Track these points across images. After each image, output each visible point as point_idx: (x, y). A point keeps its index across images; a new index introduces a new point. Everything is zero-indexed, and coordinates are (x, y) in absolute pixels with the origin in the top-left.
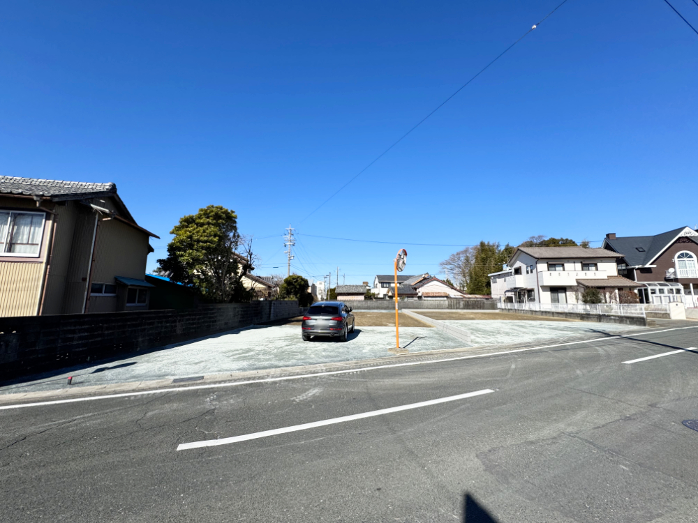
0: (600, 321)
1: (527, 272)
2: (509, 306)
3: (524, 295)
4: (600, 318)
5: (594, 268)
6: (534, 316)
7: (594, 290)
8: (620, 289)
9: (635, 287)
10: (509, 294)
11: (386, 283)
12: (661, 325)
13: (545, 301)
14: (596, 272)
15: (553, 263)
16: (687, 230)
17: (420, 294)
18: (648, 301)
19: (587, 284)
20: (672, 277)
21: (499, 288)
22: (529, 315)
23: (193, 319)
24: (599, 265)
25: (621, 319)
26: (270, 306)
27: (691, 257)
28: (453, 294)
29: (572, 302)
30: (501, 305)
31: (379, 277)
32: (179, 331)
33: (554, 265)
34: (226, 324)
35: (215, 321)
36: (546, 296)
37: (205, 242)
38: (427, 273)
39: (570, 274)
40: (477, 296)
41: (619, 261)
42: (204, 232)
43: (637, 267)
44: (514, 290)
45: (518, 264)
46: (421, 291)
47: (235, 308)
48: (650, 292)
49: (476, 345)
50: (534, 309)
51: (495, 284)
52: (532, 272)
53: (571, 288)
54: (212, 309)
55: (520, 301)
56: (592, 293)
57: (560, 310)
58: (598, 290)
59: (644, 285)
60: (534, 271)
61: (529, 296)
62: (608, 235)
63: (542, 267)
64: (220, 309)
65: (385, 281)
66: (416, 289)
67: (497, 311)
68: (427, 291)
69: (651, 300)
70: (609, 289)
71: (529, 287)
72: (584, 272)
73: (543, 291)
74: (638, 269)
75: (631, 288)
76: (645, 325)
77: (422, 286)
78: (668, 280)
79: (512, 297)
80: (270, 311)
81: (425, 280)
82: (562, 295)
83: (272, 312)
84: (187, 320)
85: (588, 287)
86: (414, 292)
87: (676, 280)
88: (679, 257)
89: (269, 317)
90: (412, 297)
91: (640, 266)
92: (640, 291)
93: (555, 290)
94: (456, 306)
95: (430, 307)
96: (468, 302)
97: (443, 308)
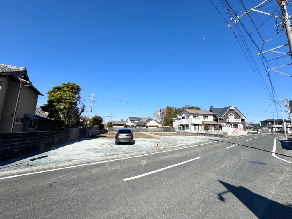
0: (210, 136)
1: (187, 118)
2: (180, 131)
3: (185, 127)
4: (210, 135)
5: (207, 118)
6: (188, 134)
7: (207, 126)
8: (214, 125)
9: (218, 125)
10: (180, 126)
11: (133, 120)
12: (227, 137)
13: (192, 129)
14: (208, 119)
15: (195, 115)
16: (232, 107)
17: (147, 126)
18: (221, 130)
19: (205, 123)
20: (228, 122)
21: (176, 124)
22: (187, 134)
23: (62, 136)
24: (209, 117)
25: (216, 135)
26: (89, 130)
27: (233, 115)
28: (160, 126)
29: (200, 130)
30: (177, 130)
31: (130, 118)
32: (56, 141)
33: (195, 116)
34: (74, 138)
35: (70, 136)
36: (192, 127)
37: (69, 100)
38: (150, 117)
39: (200, 120)
40: (169, 127)
41: (214, 116)
42: (67, 95)
43: (219, 118)
44: (182, 125)
45: (183, 115)
46: (147, 124)
47: (77, 130)
48: (222, 126)
49: (180, 145)
50: (188, 132)
51: (174, 122)
52: (188, 118)
53: (200, 124)
54: (69, 131)
55: (184, 129)
56: (207, 127)
57: (197, 132)
58: (209, 126)
59: (221, 124)
60: (189, 118)
61: (187, 127)
62: (211, 107)
63: (192, 117)
64: (71, 131)
65: (132, 120)
66: (145, 123)
67: (175, 133)
68: (150, 124)
69: (222, 129)
70: (211, 125)
71: (187, 124)
72: (204, 119)
73: (192, 125)
74: (219, 119)
75: (217, 125)
76: (223, 137)
77: (148, 122)
78: (227, 123)
79: (181, 127)
80: (89, 132)
81: (149, 120)
82: (197, 127)
83: (90, 132)
84: (60, 136)
85: (205, 124)
86: (144, 125)
87: (229, 123)
88: (230, 115)
89: (89, 135)
90: (144, 127)
91: (220, 118)
92: (219, 126)
93: (195, 125)
94: (161, 130)
95: (151, 131)
96: (165, 129)
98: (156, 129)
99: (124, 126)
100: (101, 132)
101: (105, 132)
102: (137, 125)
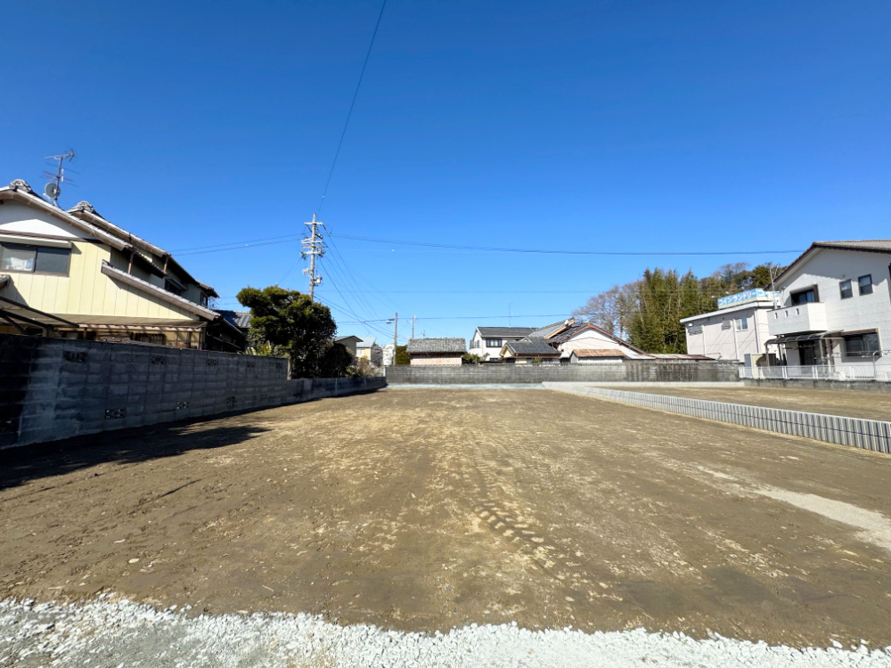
2: (782, 373)
3: (830, 349)
11: (494, 339)
17: (565, 355)
28: (628, 352)
31: (481, 329)
38: (573, 319)
45: (804, 282)
46: (566, 349)
51: (697, 336)
60: (881, 288)
61: (853, 350)
65: (491, 336)
67: (739, 384)
71: (849, 328)
77: (566, 340)
94: (642, 375)
95: (592, 378)
96: (665, 368)
97: (616, 380)
98: (614, 368)
99: (458, 361)
100: (320, 386)
101: (364, 386)
102: (520, 355)
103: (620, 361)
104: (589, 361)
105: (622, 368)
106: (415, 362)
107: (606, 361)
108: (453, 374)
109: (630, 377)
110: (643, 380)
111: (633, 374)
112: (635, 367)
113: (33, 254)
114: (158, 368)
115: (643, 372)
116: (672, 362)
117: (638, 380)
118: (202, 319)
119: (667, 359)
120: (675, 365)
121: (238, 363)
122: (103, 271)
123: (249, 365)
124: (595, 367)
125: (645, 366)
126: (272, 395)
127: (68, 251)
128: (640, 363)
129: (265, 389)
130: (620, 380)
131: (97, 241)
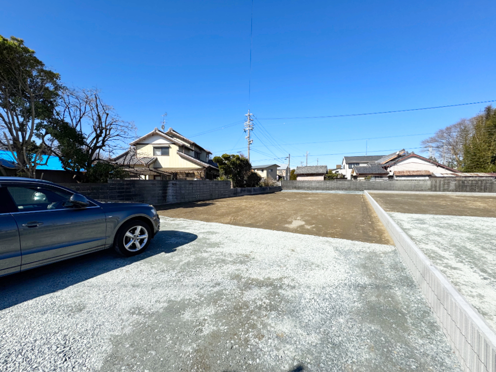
11: (354, 164)
17: (391, 174)
26: (165, 187)
31: (346, 158)
38: (404, 150)
65: (353, 161)
68: (400, 170)
80: (165, 193)
86: (384, 171)
90: (381, 177)
94: (443, 187)
95: (404, 188)
96: (463, 182)
97: (422, 190)
98: (421, 183)
99: (322, 178)
100: (245, 191)
101: (268, 190)
102: (360, 174)
103: (427, 178)
104: (403, 178)
105: (428, 182)
106: (299, 179)
107: (416, 178)
108: (318, 185)
109: (433, 188)
110: (444, 190)
111: (436, 187)
112: (438, 182)
113: (161, 150)
114: (191, 186)
115: (444, 185)
116: (471, 179)
117: (440, 191)
118: (204, 167)
119: (465, 177)
120: (472, 180)
121: (212, 183)
122: (177, 153)
123: (216, 184)
124: (407, 182)
125: (446, 181)
126: (225, 194)
127: (168, 148)
128: (442, 179)
129: (222, 192)
130: (425, 191)
131: (174, 144)
